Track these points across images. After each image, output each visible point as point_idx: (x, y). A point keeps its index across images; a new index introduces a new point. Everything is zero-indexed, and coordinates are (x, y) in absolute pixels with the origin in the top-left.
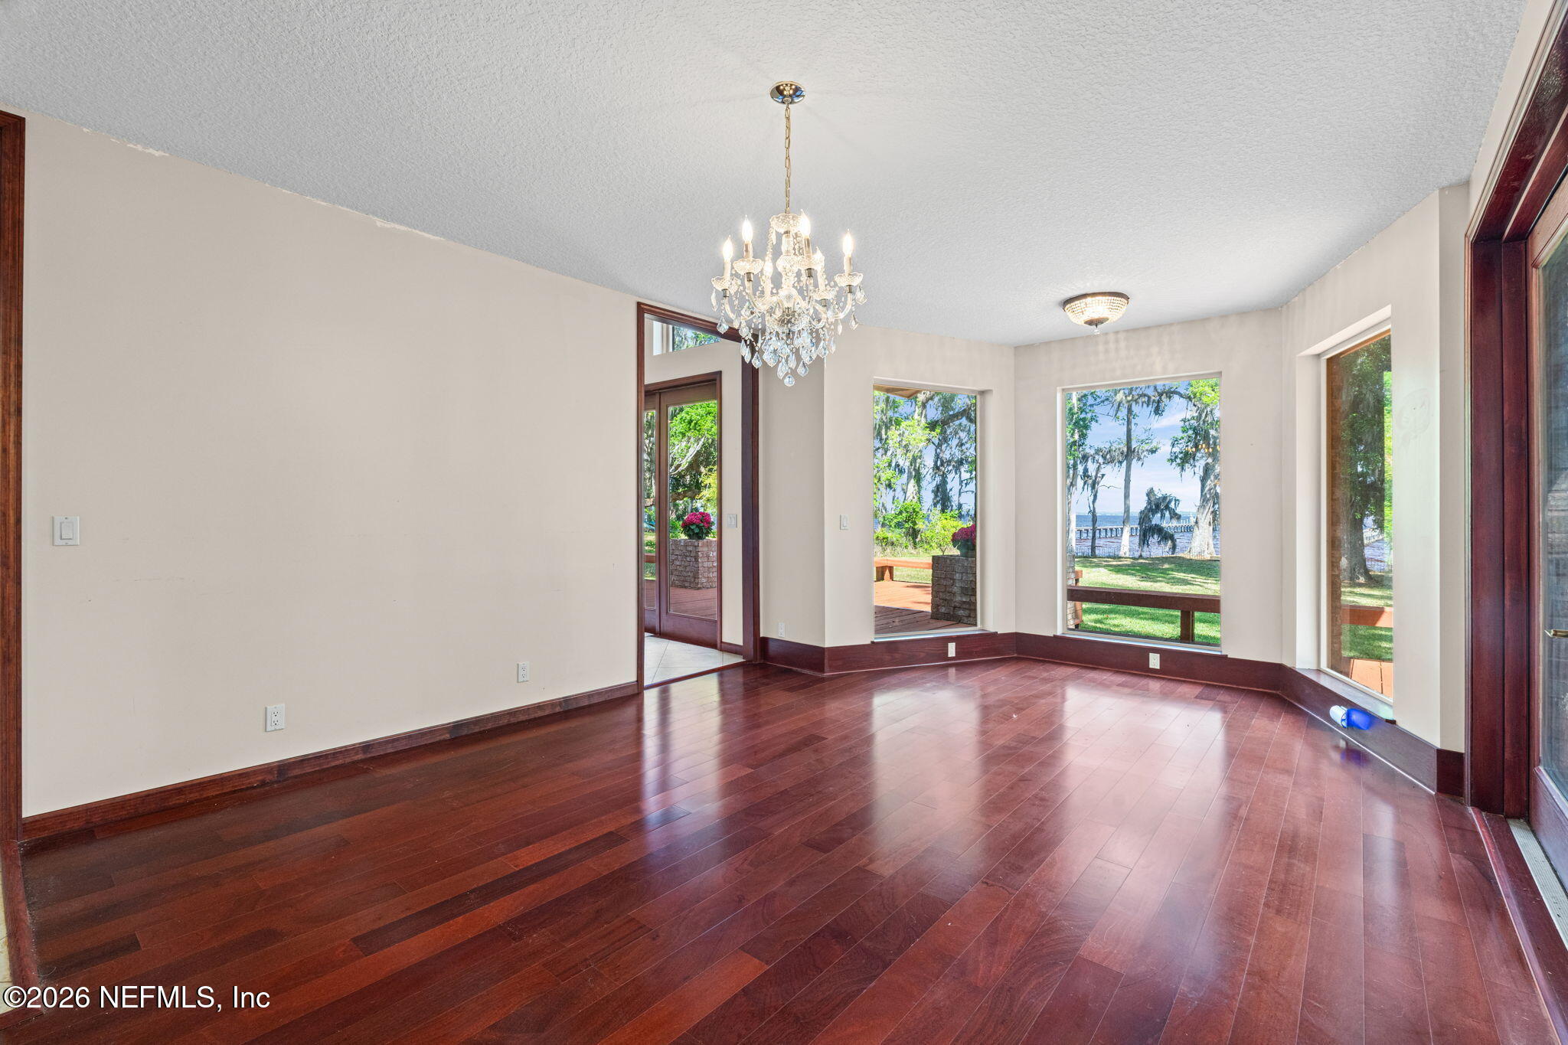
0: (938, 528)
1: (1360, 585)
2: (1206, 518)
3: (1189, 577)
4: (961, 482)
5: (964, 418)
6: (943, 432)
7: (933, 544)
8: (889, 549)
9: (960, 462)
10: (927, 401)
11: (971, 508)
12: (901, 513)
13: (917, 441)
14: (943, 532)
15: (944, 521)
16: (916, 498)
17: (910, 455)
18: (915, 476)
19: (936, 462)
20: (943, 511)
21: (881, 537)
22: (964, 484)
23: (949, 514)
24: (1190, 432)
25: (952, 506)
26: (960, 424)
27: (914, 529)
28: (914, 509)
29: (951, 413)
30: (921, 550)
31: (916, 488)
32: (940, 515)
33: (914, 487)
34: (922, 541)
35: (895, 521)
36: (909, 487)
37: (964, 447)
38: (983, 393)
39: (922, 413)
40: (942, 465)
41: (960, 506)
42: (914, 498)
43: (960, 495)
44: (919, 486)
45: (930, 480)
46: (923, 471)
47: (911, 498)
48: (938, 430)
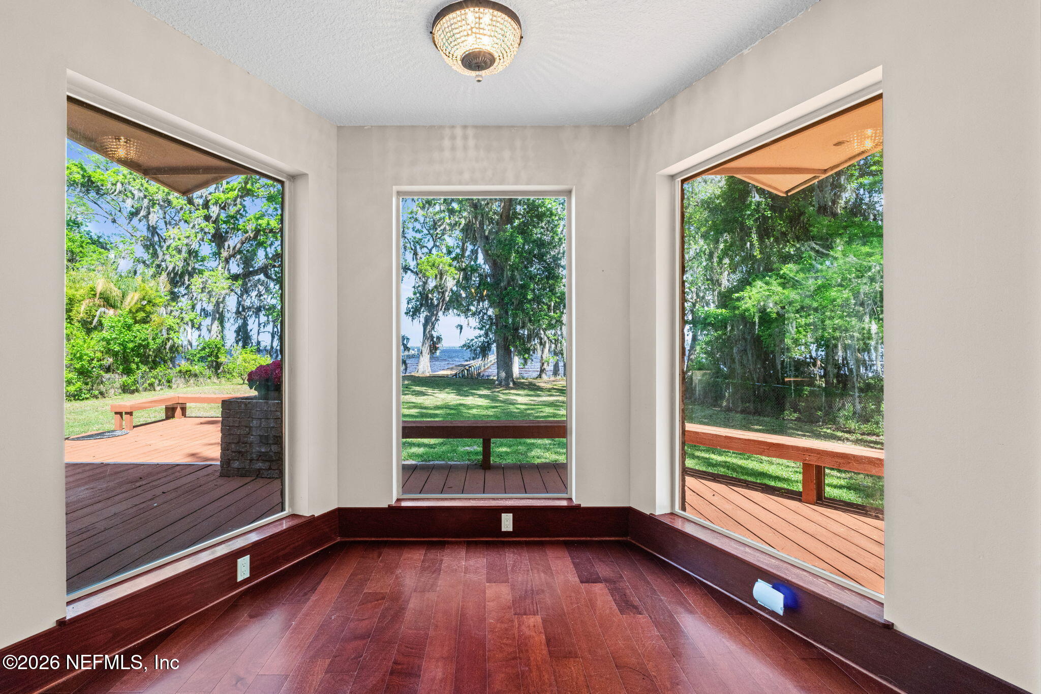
0: (239, 361)
1: (512, 388)
2: (426, 350)
3: (423, 389)
4: (259, 324)
5: (262, 275)
6: (244, 284)
7: (234, 374)
8: (192, 381)
9: (259, 310)
10: (230, 258)
11: (267, 344)
12: (204, 349)
13: (219, 288)
14: (244, 364)
15: (244, 355)
16: (220, 336)
17: (214, 300)
18: (219, 319)
19: (238, 308)
20: (244, 347)
21: (184, 370)
22: (262, 326)
23: (249, 349)
24: (418, 295)
25: (252, 343)
26: (259, 280)
27: (217, 362)
28: (216, 346)
29: (251, 269)
30: (223, 380)
31: (220, 328)
32: (241, 350)
33: (218, 327)
34: (224, 372)
35: (198, 355)
36: (213, 327)
37: (262, 298)
38: (293, 177)
39: (225, 267)
40: (244, 310)
41: (259, 343)
42: (217, 336)
43: (258, 334)
44: (223, 327)
45: (233, 322)
46: (227, 315)
47: (215, 336)
48: (240, 282)
